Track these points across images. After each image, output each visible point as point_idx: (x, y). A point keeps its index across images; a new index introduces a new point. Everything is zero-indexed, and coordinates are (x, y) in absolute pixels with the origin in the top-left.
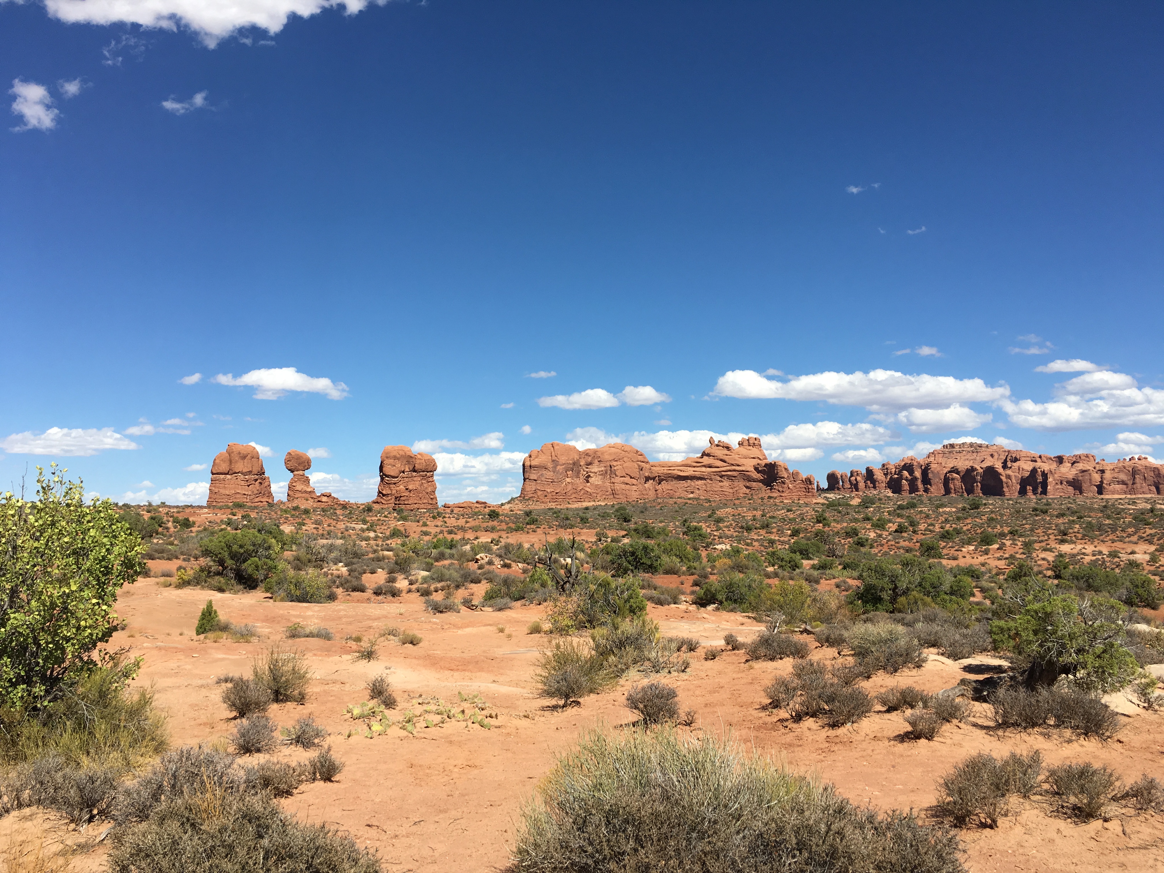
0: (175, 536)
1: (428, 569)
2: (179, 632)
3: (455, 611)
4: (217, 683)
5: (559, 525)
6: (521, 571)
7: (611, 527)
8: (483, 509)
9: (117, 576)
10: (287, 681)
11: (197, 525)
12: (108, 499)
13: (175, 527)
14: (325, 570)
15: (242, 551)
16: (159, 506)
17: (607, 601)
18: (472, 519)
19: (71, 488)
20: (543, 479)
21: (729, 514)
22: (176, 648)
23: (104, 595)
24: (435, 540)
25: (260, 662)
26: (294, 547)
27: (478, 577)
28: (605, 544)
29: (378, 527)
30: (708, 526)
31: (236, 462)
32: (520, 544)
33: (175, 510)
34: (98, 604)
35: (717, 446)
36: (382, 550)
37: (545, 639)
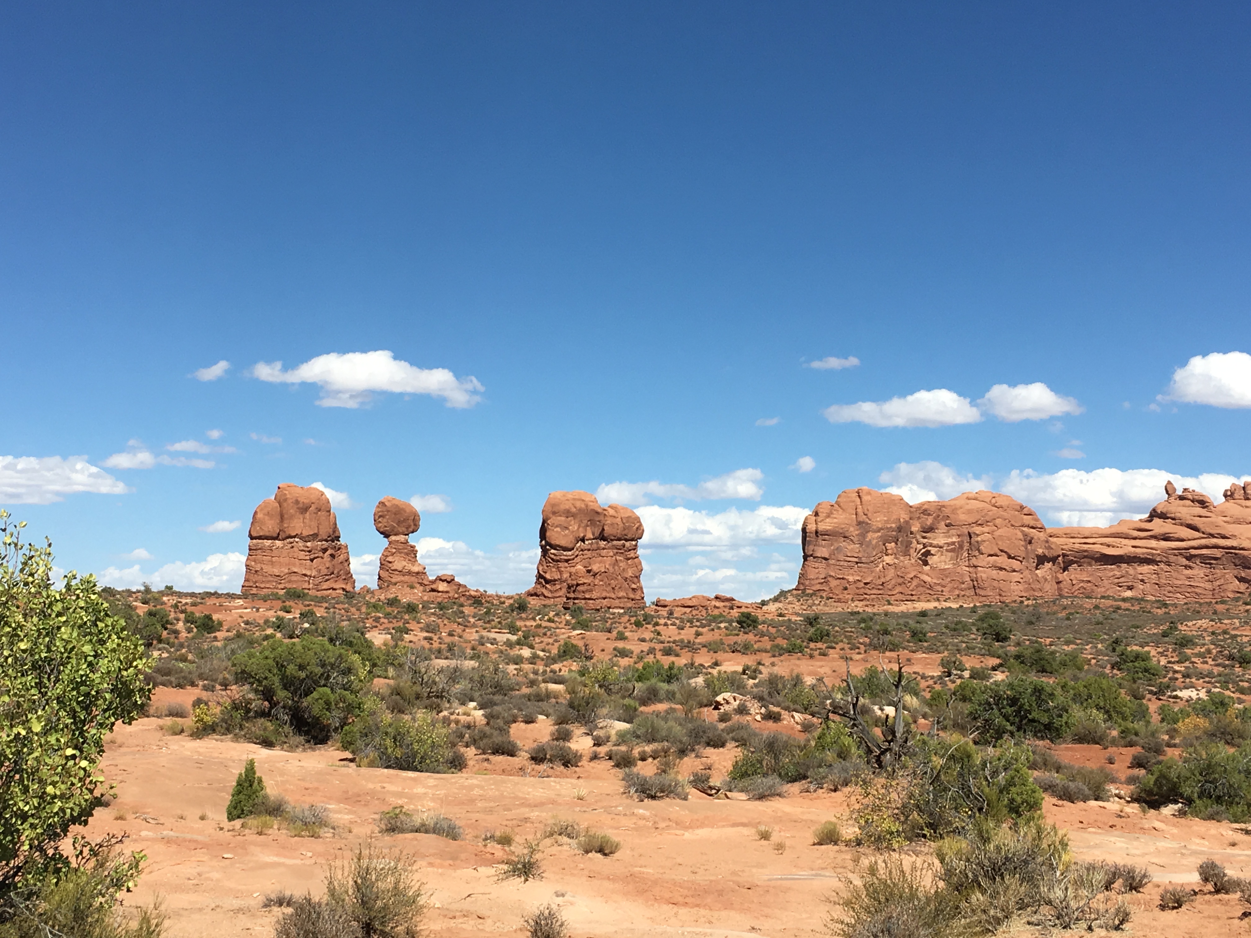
0: (188, 646)
1: (627, 718)
2: (200, 814)
3: (678, 796)
4: (266, 906)
5: (870, 645)
6: (799, 727)
7: (970, 650)
8: (727, 610)
9: (105, 711)
10: (385, 907)
11: (225, 628)
12: (91, 575)
13: (189, 631)
14: (445, 713)
15: (303, 675)
16: (162, 594)
17: (966, 789)
18: (707, 628)
19: (33, 557)
20: (842, 557)
21: (1205, 630)
22: (196, 841)
23: (83, 743)
24: (640, 666)
25: (339, 872)
26: (391, 671)
27: (720, 735)
28: (959, 681)
29: (537, 640)
30: (1161, 654)
31: (292, 517)
32: (798, 676)
33: (189, 600)
34: (74, 757)
35: (1181, 498)
36: (545, 681)
37: (847, 856)
